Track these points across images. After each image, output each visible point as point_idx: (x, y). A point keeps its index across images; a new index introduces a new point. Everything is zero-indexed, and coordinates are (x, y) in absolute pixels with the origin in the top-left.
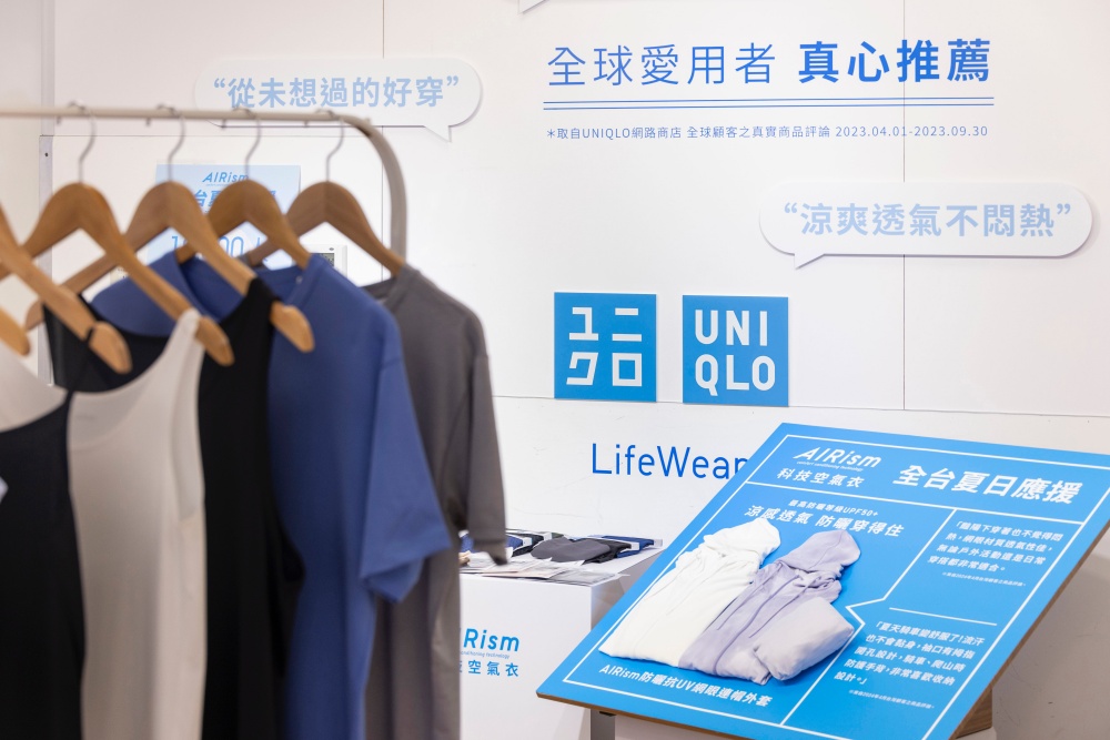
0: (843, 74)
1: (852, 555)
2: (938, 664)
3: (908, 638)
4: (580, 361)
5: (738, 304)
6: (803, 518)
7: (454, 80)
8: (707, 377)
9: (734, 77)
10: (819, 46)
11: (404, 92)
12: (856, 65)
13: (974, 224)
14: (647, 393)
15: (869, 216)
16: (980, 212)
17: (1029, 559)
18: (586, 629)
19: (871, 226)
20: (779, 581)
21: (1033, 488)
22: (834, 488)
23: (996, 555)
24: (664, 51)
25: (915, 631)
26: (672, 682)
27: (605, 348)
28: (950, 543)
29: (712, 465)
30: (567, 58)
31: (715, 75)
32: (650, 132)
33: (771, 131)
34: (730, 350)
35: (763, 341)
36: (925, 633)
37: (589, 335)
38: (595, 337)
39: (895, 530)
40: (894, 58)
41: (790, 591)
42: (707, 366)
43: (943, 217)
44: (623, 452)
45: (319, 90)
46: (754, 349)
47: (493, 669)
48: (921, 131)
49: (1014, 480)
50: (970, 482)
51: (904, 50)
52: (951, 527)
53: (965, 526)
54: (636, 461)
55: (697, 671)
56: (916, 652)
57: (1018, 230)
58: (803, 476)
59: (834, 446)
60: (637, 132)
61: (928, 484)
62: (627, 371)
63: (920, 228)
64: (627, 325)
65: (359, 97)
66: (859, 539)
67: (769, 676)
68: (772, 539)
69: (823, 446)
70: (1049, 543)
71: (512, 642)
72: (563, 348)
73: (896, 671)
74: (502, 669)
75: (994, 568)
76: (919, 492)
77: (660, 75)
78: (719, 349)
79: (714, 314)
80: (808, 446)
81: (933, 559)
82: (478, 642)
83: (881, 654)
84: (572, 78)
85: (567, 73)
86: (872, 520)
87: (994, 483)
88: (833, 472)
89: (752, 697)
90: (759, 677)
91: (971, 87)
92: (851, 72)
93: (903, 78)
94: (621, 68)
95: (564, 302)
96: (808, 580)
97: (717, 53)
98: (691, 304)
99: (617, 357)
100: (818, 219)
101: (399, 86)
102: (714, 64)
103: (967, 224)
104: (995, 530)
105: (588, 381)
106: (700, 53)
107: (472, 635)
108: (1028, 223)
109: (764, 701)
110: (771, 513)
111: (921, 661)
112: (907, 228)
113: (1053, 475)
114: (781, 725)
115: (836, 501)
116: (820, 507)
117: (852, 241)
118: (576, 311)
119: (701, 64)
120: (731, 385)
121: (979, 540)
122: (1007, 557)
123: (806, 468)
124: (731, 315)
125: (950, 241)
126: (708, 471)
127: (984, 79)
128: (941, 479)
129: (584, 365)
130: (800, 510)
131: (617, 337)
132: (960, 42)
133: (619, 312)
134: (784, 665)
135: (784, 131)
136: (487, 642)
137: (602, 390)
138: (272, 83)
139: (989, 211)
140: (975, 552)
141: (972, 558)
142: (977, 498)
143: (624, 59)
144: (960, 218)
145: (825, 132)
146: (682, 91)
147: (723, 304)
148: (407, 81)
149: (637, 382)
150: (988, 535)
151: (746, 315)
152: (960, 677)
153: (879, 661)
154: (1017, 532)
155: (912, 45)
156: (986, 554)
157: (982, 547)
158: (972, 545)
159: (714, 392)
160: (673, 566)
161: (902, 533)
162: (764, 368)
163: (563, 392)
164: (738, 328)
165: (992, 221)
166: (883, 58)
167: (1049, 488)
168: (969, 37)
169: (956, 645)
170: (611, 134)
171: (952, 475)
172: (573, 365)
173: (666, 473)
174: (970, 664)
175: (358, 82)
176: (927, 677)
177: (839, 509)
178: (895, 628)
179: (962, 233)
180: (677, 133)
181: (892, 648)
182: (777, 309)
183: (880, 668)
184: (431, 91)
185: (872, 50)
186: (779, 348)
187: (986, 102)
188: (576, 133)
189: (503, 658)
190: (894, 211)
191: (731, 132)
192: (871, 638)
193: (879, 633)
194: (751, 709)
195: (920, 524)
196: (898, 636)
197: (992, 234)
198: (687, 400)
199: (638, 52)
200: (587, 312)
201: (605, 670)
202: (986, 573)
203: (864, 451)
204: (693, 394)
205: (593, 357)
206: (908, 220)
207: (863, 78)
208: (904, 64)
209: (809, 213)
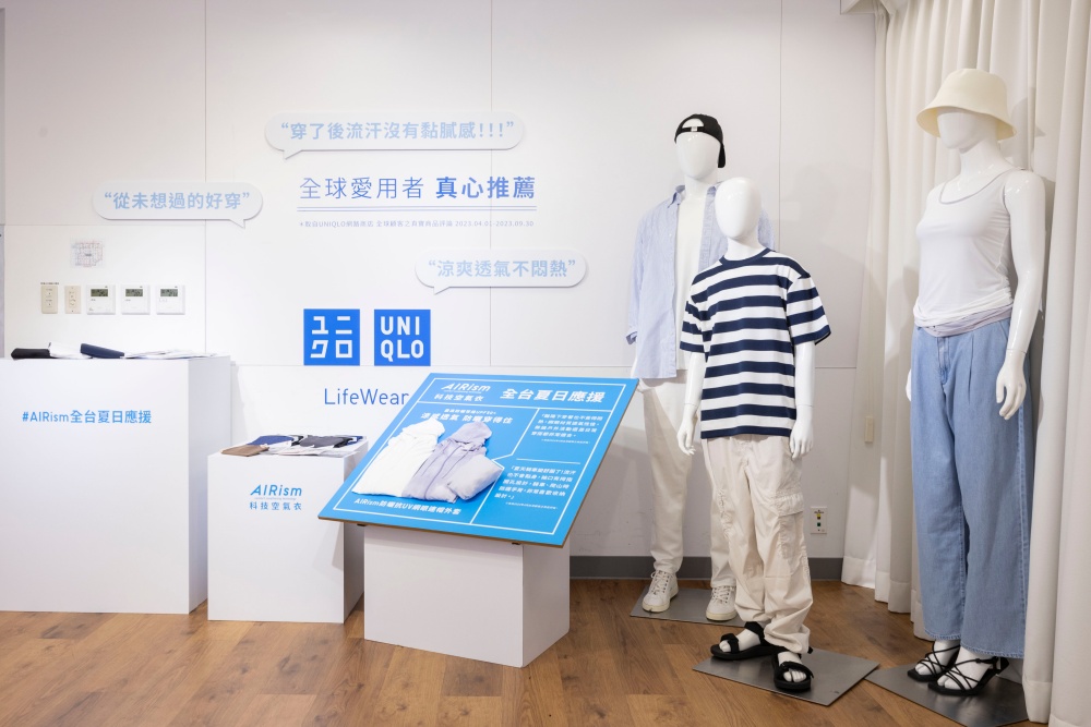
0: (459, 194)
1: (488, 434)
2: (553, 485)
3: (532, 473)
4: (318, 346)
5: (404, 313)
6: (455, 417)
7: (247, 194)
8: (387, 351)
9: (401, 195)
10: (447, 179)
11: (218, 201)
12: (466, 189)
13: (527, 270)
14: (355, 361)
15: (473, 267)
16: (530, 263)
17: (588, 430)
18: (341, 481)
19: (474, 272)
20: (451, 449)
21: (579, 396)
22: (468, 402)
23: (568, 429)
24: (364, 181)
25: (535, 470)
26: (399, 505)
27: (332, 338)
28: (541, 425)
29: (390, 398)
30: (310, 184)
31: (391, 194)
32: (356, 224)
33: (421, 223)
34: (400, 337)
35: (417, 333)
36: (540, 470)
37: (323, 331)
38: (327, 332)
39: (509, 420)
40: (486, 186)
41: (459, 452)
42: (387, 346)
43: (511, 267)
44: (342, 392)
45: (168, 199)
46: (413, 337)
47: (286, 506)
48: (500, 224)
49: (567, 393)
50: (543, 395)
51: (491, 182)
52: (540, 416)
53: (547, 416)
54: (348, 397)
55: (413, 498)
56: (540, 481)
57: (549, 273)
58: (449, 397)
59: (462, 383)
60: (349, 224)
61: (520, 397)
62: (344, 349)
63: (499, 273)
64: (344, 325)
65: (191, 204)
66: (490, 425)
67: (458, 498)
68: (441, 429)
69: (457, 383)
70: (596, 421)
71: (297, 490)
72: (309, 339)
73: (530, 491)
74: (292, 506)
75: (570, 435)
76: (515, 401)
77: (362, 194)
78: (394, 337)
79: (391, 319)
80: (449, 383)
81: (534, 433)
82: (277, 492)
83: (519, 483)
84: (313, 195)
85: (310, 192)
86: (494, 416)
87: (556, 395)
88: (465, 395)
89: (449, 510)
90: (451, 498)
91: (526, 201)
92: (463, 193)
93: (490, 196)
94: (340, 189)
95: (309, 315)
96: (468, 447)
97: (393, 182)
98: (378, 314)
99: (338, 343)
100: (447, 268)
101: (215, 198)
102: (391, 188)
103: (523, 270)
104: (564, 417)
105: (323, 355)
106: (383, 182)
107: (274, 488)
108: (554, 270)
109: (457, 511)
110: (436, 416)
111: (542, 484)
112: (493, 273)
113: (589, 389)
114: (471, 524)
115: (472, 408)
116: (463, 411)
117: (465, 280)
118: (316, 318)
119: (384, 188)
120: (400, 355)
121: (557, 422)
122: (575, 429)
123: (450, 394)
124: (400, 319)
125: (514, 279)
126: (388, 401)
127: (532, 197)
128: (526, 394)
129: (320, 347)
130: (451, 414)
131: (338, 332)
132: (519, 178)
133: (340, 318)
134: (467, 490)
135: (428, 223)
136: (283, 492)
137: (331, 360)
138: (140, 195)
139: (534, 264)
140: (556, 428)
141: (556, 432)
142: (549, 402)
143: (342, 185)
144: (520, 267)
145: (450, 224)
146: (374, 202)
147: (396, 313)
148: (220, 195)
149: (349, 355)
150: (561, 419)
151: (408, 319)
152: (568, 492)
153: (518, 486)
154: (576, 417)
155: (495, 179)
156: (563, 429)
157: (560, 426)
158: (554, 425)
159: (391, 360)
160: (387, 445)
161: (512, 422)
162: (417, 347)
163: (308, 361)
164: (404, 326)
165: (536, 269)
166: (480, 186)
167: (588, 395)
168: (524, 176)
169: (560, 475)
170: (335, 224)
171: (532, 392)
172: (314, 347)
173: (365, 403)
174: (572, 485)
175: (191, 195)
176: (548, 492)
177: (473, 412)
178: (523, 469)
179: (521, 275)
180: (370, 224)
181: (523, 479)
182: (425, 315)
183: (520, 490)
184: (233, 200)
185: (474, 182)
186: (425, 336)
187: (533, 208)
188: (315, 224)
189: (292, 500)
190: (486, 264)
191: (400, 223)
192: (510, 475)
193: (514, 472)
194: (450, 517)
195: (521, 417)
196: (526, 473)
197: (536, 276)
198: (376, 364)
199: (350, 181)
200: (322, 319)
201: (358, 501)
202: (566, 438)
203: (480, 384)
204: (380, 361)
205: (325, 343)
206: (493, 269)
207: (469, 196)
208: (491, 189)
209: (442, 265)
